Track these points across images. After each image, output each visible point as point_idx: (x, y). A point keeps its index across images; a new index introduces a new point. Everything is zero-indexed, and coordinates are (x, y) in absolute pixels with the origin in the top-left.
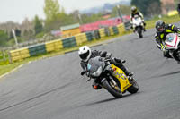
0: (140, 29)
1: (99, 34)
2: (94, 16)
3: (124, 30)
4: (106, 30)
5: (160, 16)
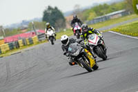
0: (52, 38)
1: (18, 44)
2: (14, 30)
3: (37, 40)
4: (23, 41)
5: (65, 30)
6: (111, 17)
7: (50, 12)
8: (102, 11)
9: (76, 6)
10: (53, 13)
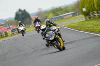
3: (11, 34)
6: (64, 17)
7: (20, 13)
8: (58, 13)
9: (39, 9)
10: (23, 14)
